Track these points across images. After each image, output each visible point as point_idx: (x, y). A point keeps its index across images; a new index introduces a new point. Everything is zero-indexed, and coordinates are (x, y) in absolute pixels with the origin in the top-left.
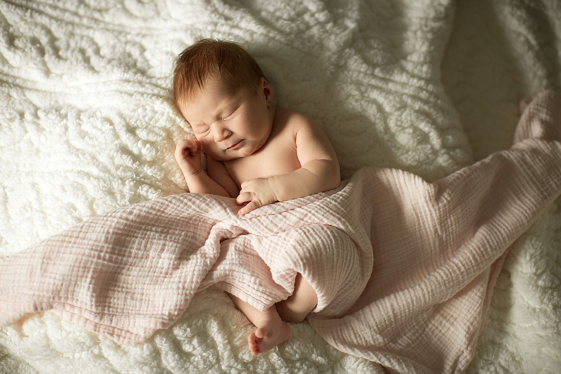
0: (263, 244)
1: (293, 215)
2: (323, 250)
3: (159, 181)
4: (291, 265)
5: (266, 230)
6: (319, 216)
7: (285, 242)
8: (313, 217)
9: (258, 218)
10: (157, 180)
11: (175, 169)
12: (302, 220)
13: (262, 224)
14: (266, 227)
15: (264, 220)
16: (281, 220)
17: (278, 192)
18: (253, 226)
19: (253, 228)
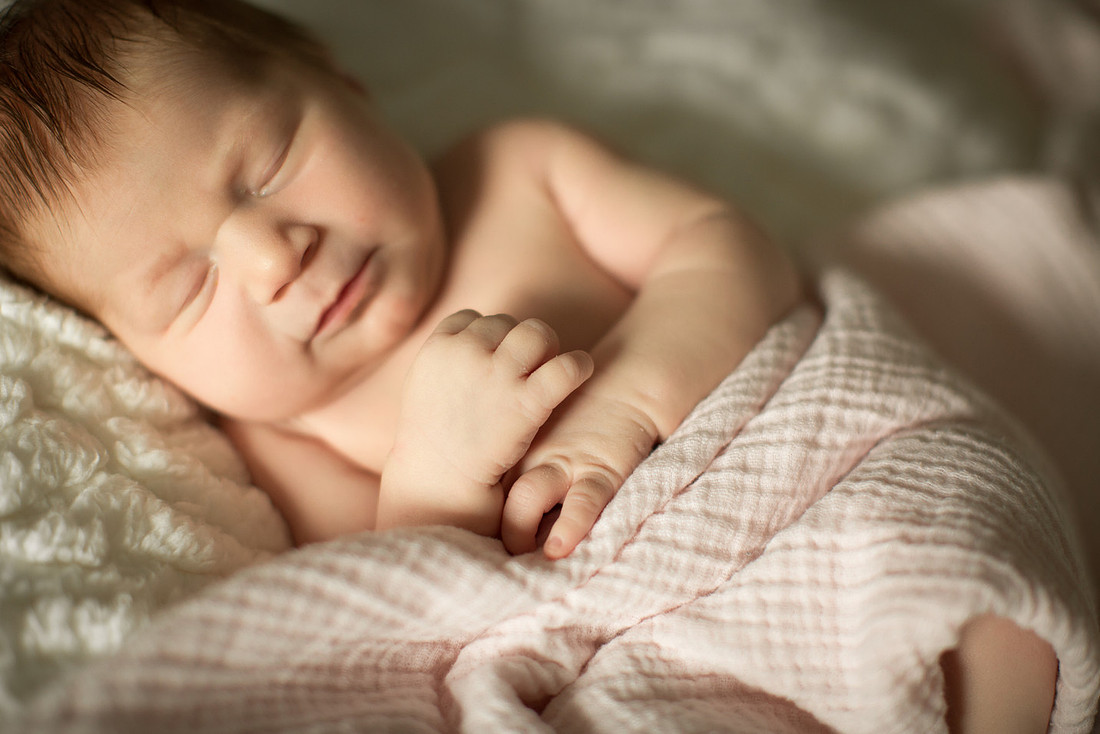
0: (726, 616)
1: (769, 443)
2: (1006, 497)
3: (101, 568)
4: (977, 597)
5: (704, 562)
6: (866, 398)
7: (822, 557)
8: (849, 415)
9: (644, 533)
10: (88, 569)
11: (135, 500)
12: (813, 444)
13: (677, 545)
14: (699, 550)
15: (674, 527)
16: (739, 489)
17: (644, 397)
18: (644, 577)
19: (651, 585)
